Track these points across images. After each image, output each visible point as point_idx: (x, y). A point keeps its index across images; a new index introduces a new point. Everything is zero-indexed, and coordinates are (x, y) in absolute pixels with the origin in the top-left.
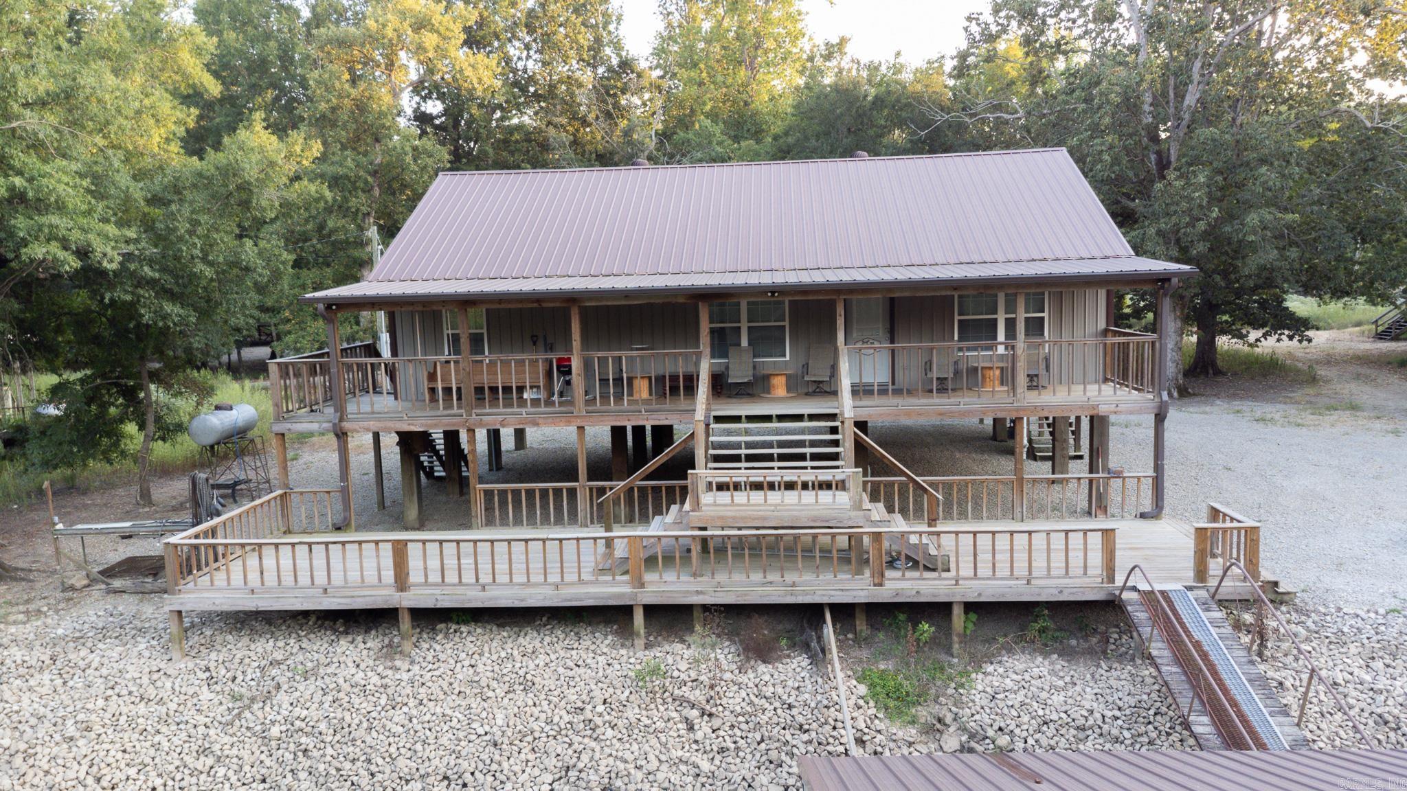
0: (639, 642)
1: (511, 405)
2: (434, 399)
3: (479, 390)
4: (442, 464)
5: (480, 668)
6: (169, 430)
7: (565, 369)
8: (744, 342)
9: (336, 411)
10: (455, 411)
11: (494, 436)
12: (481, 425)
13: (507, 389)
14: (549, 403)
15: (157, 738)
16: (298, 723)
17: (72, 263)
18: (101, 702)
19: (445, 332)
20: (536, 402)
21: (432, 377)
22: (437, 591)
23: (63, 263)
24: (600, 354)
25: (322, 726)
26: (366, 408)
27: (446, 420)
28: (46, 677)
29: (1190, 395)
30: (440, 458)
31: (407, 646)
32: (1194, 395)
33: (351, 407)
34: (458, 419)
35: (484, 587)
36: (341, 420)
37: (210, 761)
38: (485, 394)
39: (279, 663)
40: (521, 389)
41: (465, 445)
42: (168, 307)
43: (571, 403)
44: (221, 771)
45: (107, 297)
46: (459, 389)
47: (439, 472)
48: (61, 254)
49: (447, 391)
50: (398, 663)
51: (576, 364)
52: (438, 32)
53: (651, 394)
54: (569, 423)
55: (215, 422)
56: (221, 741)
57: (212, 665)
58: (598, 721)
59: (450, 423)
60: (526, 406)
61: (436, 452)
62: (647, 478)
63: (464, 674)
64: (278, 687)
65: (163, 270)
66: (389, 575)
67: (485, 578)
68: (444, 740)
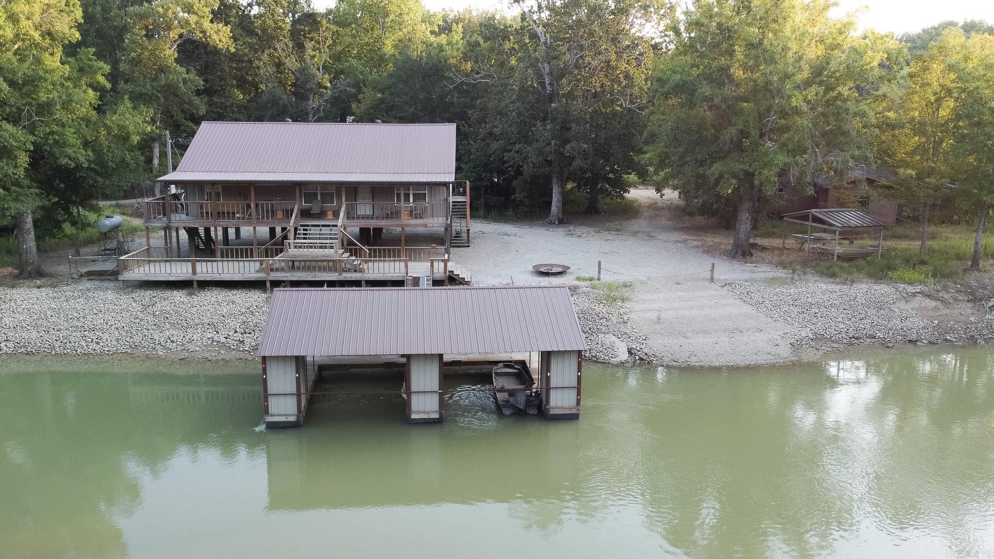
0: (268, 292)
1: (230, 219)
2: (202, 216)
3: (219, 213)
4: (203, 243)
5: (219, 298)
6: (85, 225)
7: (249, 206)
8: (319, 198)
9: (167, 219)
10: (210, 220)
11: (225, 231)
12: (219, 226)
13: (228, 213)
14: (243, 218)
15: (122, 315)
16: (164, 311)
17: (73, 165)
18: (102, 305)
19: (206, 191)
20: (238, 218)
21: (201, 207)
22: (205, 275)
23: (70, 165)
24: (261, 202)
25: (172, 312)
26: (178, 219)
27: (206, 224)
28: (82, 300)
29: (564, 223)
30: (202, 240)
31: (196, 292)
32: (567, 223)
33: (173, 218)
34: (210, 223)
35: (220, 274)
36: (169, 222)
37: (139, 320)
38: (220, 215)
39: (155, 297)
40: (233, 213)
41: (213, 234)
42: (99, 179)
43: (251, 219)
44: (142, 323)
45: (78, 175)
46: (211, 212)
47: (202, 247)
48: (70, 162)
49: (207, 213)
50: (193, 297)
51: (253, 205)
52: (197, 14)
53: (283, 216)
54: (250, 226)
55: (108, 222)
56: (141, 315)
57: (134, 297)
58: (254, 311)
59: (207, 225)
60: (235, 219)
61: (201, 238)
62: (273, 245)
63: (214, 299)
64: (156, 302)
65: (97, 164)
66: (190, 271)
67: (220, 271)
68: (208, 315)
